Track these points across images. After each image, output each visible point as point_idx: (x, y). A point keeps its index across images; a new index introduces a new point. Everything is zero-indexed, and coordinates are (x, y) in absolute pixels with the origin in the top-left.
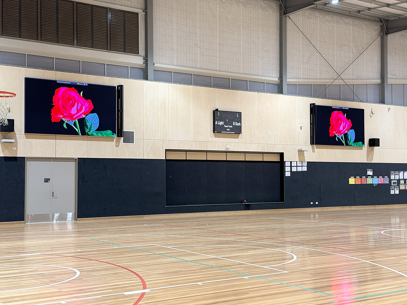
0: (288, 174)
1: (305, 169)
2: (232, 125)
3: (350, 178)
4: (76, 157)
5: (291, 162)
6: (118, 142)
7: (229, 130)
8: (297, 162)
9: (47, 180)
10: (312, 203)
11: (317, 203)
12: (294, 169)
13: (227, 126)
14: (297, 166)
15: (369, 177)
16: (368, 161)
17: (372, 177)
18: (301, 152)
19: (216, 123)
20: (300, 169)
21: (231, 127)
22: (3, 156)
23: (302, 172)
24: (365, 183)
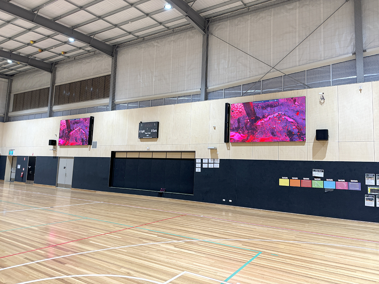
0: (198, 170)
1: (217, 166)
2: (151, 132)
3: (282, 178)
4: (74, 156)
5: (202, 160)
6: (90, 148)
7: (148, 135)
8: (208, 159)
9: (65, 168)
10: (224, 200)
11: (230, 201)
12: (205, 166)
13: (147, 133)
14: (208, 163)
15: (315, 179)
16: (315, 159)
17: (323, 179)
18: (213, 150)
19: (140, 132)
20: (211, 166)
21: (150, 133)
22: (53, 156)
23: (214, 169)
24: (310, 186)
